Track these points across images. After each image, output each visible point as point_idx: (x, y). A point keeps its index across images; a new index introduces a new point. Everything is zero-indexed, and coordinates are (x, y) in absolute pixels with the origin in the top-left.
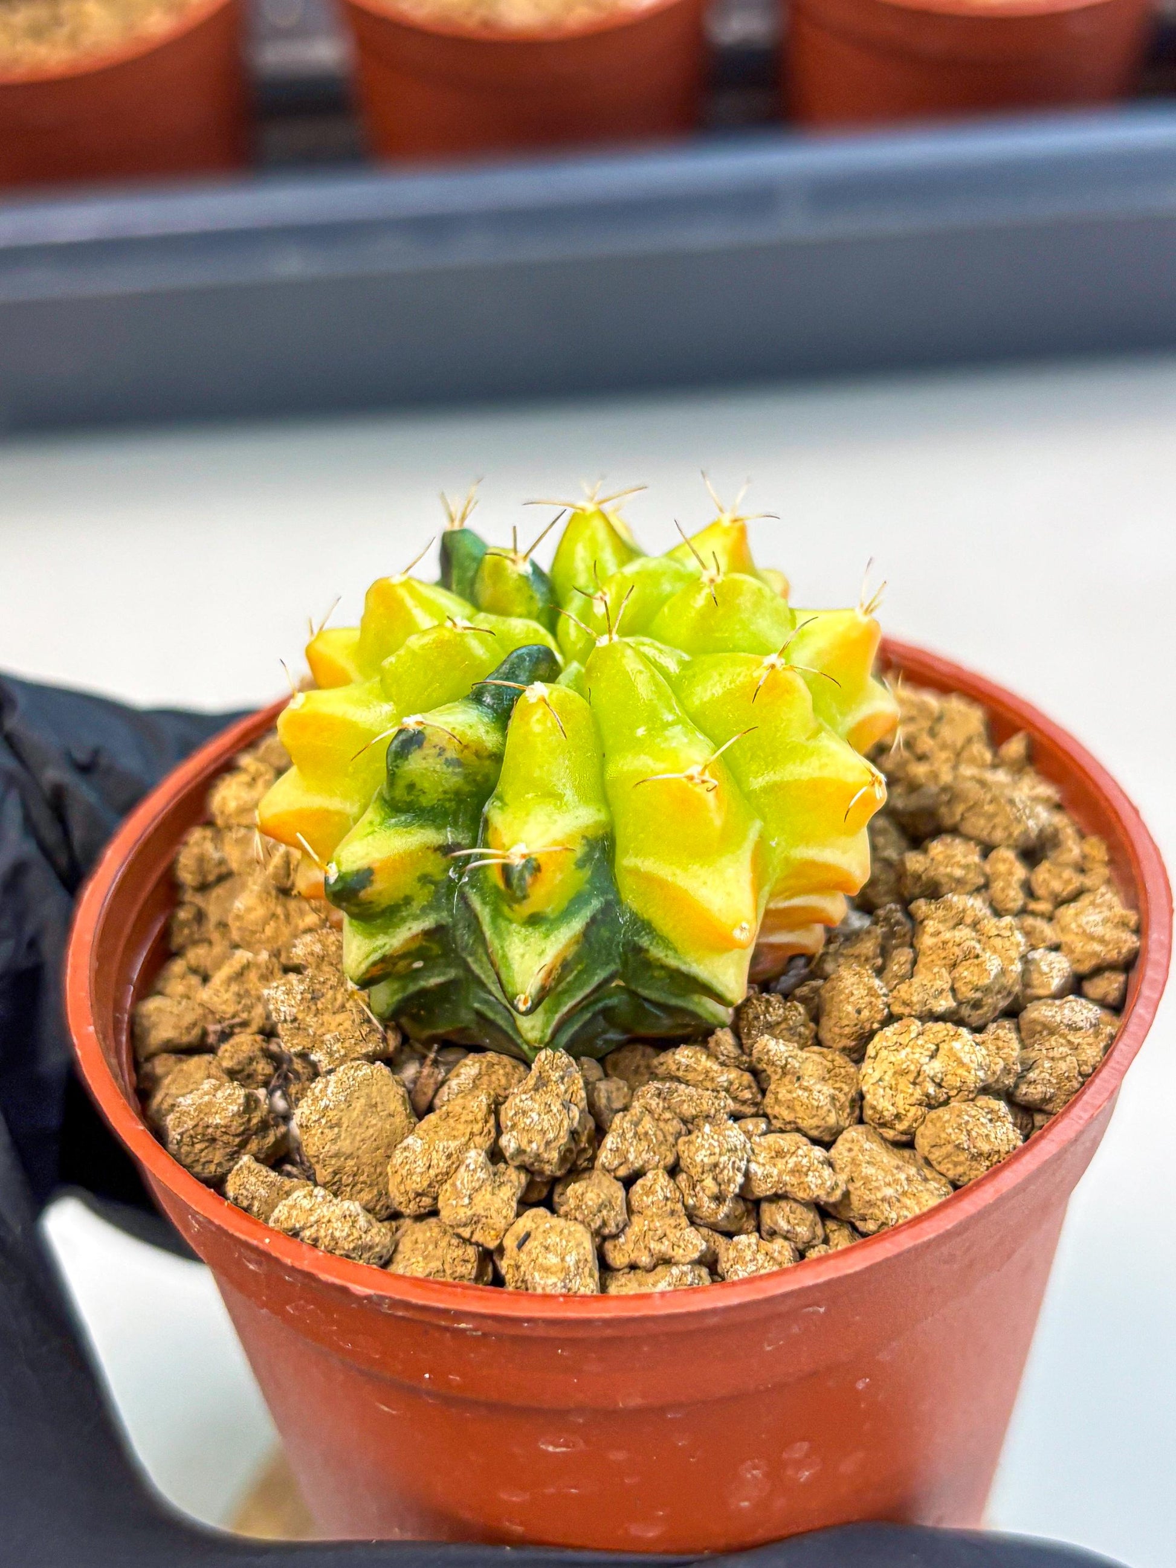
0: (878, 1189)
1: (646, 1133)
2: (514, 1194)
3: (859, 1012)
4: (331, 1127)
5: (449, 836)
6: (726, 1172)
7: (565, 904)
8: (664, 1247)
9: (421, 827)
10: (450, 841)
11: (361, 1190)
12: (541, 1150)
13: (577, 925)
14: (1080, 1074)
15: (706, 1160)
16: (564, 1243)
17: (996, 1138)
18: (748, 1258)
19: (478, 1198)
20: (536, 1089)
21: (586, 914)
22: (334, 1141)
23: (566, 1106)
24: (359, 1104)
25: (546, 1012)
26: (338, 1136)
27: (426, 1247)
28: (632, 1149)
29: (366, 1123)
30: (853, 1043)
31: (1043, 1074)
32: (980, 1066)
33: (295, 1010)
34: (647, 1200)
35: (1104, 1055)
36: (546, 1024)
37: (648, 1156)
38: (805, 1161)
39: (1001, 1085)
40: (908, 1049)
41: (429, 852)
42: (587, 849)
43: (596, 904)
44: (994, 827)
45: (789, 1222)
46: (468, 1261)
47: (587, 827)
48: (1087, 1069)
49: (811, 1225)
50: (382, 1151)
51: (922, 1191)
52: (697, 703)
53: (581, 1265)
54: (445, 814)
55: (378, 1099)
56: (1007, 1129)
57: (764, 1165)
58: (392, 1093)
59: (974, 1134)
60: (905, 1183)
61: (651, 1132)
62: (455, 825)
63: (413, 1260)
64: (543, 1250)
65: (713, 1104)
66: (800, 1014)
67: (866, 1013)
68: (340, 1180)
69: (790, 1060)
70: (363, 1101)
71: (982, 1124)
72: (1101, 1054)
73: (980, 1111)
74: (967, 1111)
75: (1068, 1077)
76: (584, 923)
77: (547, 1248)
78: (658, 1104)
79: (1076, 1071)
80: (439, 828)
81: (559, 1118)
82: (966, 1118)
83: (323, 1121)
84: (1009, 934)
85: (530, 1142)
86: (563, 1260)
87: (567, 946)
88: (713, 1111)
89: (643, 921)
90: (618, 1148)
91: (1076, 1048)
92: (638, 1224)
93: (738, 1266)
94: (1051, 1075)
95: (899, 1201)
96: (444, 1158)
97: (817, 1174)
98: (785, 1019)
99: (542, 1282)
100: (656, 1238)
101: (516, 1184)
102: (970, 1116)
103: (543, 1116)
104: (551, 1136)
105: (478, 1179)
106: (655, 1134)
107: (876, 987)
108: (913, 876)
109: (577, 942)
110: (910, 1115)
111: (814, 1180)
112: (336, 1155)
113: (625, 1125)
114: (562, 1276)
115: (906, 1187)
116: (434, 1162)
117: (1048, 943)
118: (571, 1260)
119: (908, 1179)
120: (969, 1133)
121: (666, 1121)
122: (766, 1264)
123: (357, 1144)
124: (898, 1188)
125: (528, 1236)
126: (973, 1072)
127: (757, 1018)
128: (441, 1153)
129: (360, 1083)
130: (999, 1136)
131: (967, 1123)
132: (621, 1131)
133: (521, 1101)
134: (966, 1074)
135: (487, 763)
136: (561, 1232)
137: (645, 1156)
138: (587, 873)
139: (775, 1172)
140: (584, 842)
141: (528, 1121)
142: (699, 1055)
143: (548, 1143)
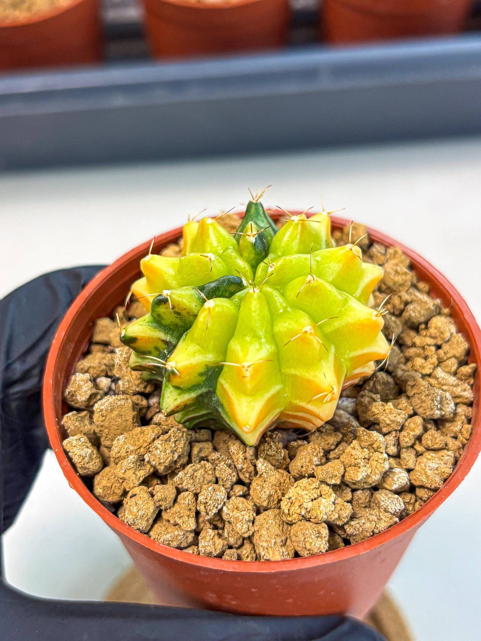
0: (263, 541)
1: (196, 476)
2: (144, 475)
3: (302, 467)
4: (103, 416)
5: (168, 338)
6: (209, 507)
7: (190, 386)
8: (179, 521)
9: (160, 331)
10: (168, 340)
11: (108, 440)
12: (157, 465)
13: (193, 395)
14: (373, 532)
15: (202, 500)
16: (142, 505)
17: (315, 545)
18: (207, 540)
19: (128, 472)
20: (166, 441)
21: (199, 392)
22: (103, 421)
23: (173, 452)
24: (115, 413)
25: (183, 414)
26: (105, 420)
27: (112, 475)
28: (185, 481)
29: (116, 419)
30: (298, 476)
31: (357, 525)
32: (326, 514)
33: (121, 362)
34: (182, 502)
35: (387, 528)
36: (182, 418)
37: (191, 486)
38: (241, 517)
39: (335, 523)
40: (307, 492)
41: (160, 341)
42: (206, 370)
43: (204, 390)
44: (421, 407)
45: (228, 534)
46: (120, 489)
47: (209, 362)
48: (376, 531)
49: (237, 539)
50: (119, 431)
51: (277, 550)
52: (277, 330)
53: (144, 516)
54: (170, 329)
55: (123, 414)
56: (322, 543)
57: (229, 509)
58: (129, 413)
59: (306, 540)
60: (273, 544)
61: (198, 477)
62: (172, 334)
63: (104, 478)
64: (135, 504)
65: (227, 476)
66: (281, 456)
67: (304, 469)
68: (102, 434)
69: (264, 473)
70: (117, 412)
71: (312, 538)
72: (386, 528)
73: (314, 532)
74: (309, 530)
75: (367, 531)
76: (196, 395)
77: (136, 504)
78: (209, 467)
79: (372, 530)
80: (166, 333)
81: (168, 456)
82: (307, 532)
83: (100, 413)
84: (382, 462)
85: (154, 460)
86: (138, 511)
87: (188, 400)
88: (225, 479)
89: (221, 403)
90: (182, 478)
91: (380, 519)
92: (177, 508)
93: (203, 540)
94: (361, 526)
95: (267, 549)
96: (125, 452)
97: (242, 525)
98: (274, 456)
99: (127, 515)
100: (179, 516)
101: (147, 471)
102: (309, 532)
103: (162, 453)
104: (162, 461)
105: (130, 466)
106: (199, 479)
107: (314, 460)
108: (373, 412)
109: (193, 400)
110: (294, 516)
111: (239, 526)
112: (102, 426)
113: (189, 470)
114: (134, 517)
115: (272, 546)
116: (121, 452)
117: (407, 467)
118: (140, 513)
119: (275, 543)
120: (305, 538)
121: (208, 474)
122: (211, 546)
123: (110, 425)
124: (270, 544)
125: (135, 495)
126: (322, 514)
127: (264, 450)
128: (125, 449)
129: (119, 406)
130: (316, 545)
131: (307, 534)
132: (186, 472)
133: (158, 443)
134: (319, 514)
135: (191, 317)
136: (144, 501)
137: (189, 486)
138: (204, 378)
139: (231, 515)
140: (206, 367)
141: (156, 453)
142: (240, 451)
143: (160, 463)
